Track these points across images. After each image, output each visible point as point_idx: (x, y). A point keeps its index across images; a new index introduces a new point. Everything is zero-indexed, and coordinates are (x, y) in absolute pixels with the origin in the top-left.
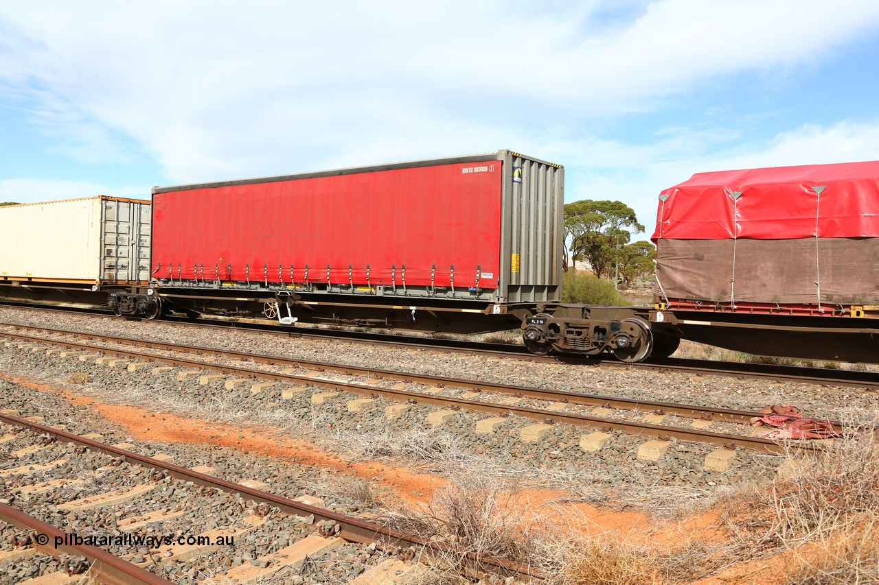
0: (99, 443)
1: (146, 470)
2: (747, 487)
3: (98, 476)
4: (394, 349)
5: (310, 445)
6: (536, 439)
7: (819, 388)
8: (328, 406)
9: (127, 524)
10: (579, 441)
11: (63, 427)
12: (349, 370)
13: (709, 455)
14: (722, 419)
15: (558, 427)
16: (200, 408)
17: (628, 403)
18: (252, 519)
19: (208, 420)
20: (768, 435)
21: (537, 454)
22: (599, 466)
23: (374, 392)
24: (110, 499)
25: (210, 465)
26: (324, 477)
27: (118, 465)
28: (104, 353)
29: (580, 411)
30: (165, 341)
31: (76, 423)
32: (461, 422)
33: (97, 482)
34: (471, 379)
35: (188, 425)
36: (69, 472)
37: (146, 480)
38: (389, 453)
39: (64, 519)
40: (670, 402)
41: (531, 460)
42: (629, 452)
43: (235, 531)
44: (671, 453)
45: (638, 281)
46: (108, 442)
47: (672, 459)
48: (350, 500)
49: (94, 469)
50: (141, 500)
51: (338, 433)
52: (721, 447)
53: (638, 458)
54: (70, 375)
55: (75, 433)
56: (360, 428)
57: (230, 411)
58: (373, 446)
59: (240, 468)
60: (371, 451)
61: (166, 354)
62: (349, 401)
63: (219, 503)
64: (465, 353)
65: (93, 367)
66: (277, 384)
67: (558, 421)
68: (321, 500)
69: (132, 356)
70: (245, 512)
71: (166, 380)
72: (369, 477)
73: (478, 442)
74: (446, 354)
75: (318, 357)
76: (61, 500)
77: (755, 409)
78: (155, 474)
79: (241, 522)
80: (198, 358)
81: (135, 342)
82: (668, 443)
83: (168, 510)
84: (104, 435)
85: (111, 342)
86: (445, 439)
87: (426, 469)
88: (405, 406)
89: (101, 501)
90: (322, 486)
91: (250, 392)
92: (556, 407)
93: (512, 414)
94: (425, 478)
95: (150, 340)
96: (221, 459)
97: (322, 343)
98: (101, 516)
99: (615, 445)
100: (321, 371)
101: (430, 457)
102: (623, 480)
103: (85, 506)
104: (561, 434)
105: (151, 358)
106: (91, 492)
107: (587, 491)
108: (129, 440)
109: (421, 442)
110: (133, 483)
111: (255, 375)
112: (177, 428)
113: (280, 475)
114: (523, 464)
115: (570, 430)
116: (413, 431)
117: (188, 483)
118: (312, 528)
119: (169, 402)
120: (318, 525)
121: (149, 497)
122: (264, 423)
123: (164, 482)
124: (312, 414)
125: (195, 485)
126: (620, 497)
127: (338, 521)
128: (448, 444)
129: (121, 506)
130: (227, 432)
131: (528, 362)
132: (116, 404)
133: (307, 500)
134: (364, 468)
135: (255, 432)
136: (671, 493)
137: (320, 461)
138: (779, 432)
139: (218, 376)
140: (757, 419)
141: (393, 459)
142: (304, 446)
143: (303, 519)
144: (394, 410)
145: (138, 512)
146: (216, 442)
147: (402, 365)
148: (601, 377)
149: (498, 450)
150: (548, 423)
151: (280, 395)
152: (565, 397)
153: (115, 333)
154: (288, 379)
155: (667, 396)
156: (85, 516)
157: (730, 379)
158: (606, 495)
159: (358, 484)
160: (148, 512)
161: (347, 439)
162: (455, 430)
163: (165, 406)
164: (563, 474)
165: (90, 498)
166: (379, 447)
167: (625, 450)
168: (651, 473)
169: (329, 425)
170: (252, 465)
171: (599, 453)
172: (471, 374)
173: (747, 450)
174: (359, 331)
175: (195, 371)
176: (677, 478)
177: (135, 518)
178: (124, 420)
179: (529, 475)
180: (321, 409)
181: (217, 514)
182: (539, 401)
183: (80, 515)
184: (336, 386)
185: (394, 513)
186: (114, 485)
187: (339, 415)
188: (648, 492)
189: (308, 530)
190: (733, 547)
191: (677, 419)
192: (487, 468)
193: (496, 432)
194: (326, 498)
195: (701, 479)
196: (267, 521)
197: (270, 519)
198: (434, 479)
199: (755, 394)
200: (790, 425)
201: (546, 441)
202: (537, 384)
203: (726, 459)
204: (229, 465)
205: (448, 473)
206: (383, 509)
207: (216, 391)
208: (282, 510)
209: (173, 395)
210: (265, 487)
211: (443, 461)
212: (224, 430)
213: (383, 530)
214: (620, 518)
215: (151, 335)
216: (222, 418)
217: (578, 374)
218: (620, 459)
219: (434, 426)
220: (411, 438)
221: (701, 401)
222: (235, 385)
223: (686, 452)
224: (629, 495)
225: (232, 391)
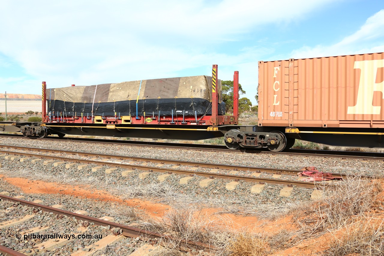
0: (7, 196)
1: (30, 208)
2: (299, 204)
3: (7, 212)
4: (141, 147)
5: (105, 192)
6: (206, 185)
7: (323, 159)
8: (113, 173)
10: (225, 186)
12: (121, 157)
13: (282, 190)
14: (285, 174)
15: (216, 180)
16: (54, 177)
17: (245, 168)
18: (82, 230)
19: (58, 182)
20: (305, 180)
21: (207, 192)
22: (235, 197)
23: (133, 167)
24: (13, 223)
25: (60, 204)
26: (113, 207)
27: (16, 206)
28: (8, 154)
29: (224, 172)
30: (37, 147)
32: (173, 179)
33: (6, 215)
34: (176, 160)
35: (49, 185)
37: (30, 213)
38: (141, 195)
40: (263, 167)
41: (205, 195)
42: (247, 190)
44: (265, 190)
45: (243, 115)
46: (11, 195)
47: (266, 192)
48: (125, 217)
49: (5, 209)
50: (28, 222)
51: (118, 186)
52: (287, 185)
53: (251, 192)
56: (128, 184)
57: (68, 178)
58: (134, 191)
59: (74, 205)
60: (134, 194)
61: (38, 153)
62: (123, 172)
63: (65, 222)
64: (172, 148)
65: (3, 160)
66: (89, 165)
67: (216, 177)
68: (112, 218)
69: (22, 155)
70: (78, 226)
71: (38, 165)
72: (133, 206)
73: (181, 188)
74: (164, 149)
75: (107, 152)
77: (298, 169)
78: (34, 210)
79: (76, 230)
80: (52, 154)
81: (23, 148)
82: (264, 185)
83: (42, 226)
84: (10, 192)
85: (12, 149)
86: (166, 187)
87: (158, 201)
88: (148, 173)
89: (9, 224)
90: (112, 211)
91: (77, 169)
92: (214, 171)
93: (195, 175)
94: (158, 205)
95: (30, 147)
96: (65, 201)
97: (108, 146)
98: (9, 231)
99: (241, 187)
100: (109, 158)
101: (160, 196)
102: (245, 202)
103: (1, 227)
104: (217, 183)
105: (31, 155)
106: (4, 220)
107: (230, 208)
108: (22, 194)
109: (156, 189)
110: (24, 215)
111: (79, 161)
112: (44, 187)
113: (93, 207)
114: (201, 197)
115: (221, 181)
116: (152, 184)
117: (50, 213)
118: (109, 232)
119: (40, 175)
120: (112, 230)
121: (32, 221)
122: (84, 183)
123: (39, 213)
124: (106, 178)
125: (54, 214)
126: (244, 210)
127: (121, 228)
128: (168, 189)
129: (19, 225)
130: (68, 188)
131: (200, 151)
132: (15, 177)
133: (106, 219)
134: (131, 202)
135: (80, 187)
136: (267, 207)
137: (111, 199)
138: (309, 179)
139: (62, 162)
140: (300, 173)
141: (143, 197)
142: (103, 193)
143: (105, 227)
144: (143, 175)
145: (27, 228)
146: (63, 193)
147: (145, 155)
148: (232, 157)
149: (190, 191)
150: (211, 178)
151: (91, 170)
152: (217, 166)
153: (13, 144)
154: (94, 163)
155: (261, 165)
156: (1, 232)
157: (286, 156)
158: (239, 209)
159: (129, 209)
160: (32, 228)
161: (123, 189)
162: (170, 183)
163: (38, 177)
164: (219, 201)
165: (4, 223)
166: (137, 192)
167: (245, 189)
168: (257, 199)
169: (114, 183)
170: (80, 203)
171: (234, 191)
172: (176, 158)
173: (297, 187)
175: (51, 161)
176: (269, 200)
177: (26, 231)
178: (19, 185)
179: (204, 202)
180: (110, 176)
181: (65, 227)
182: (206, 168)
184: (116, 165)
185: (147, 223)
186: (15, 216)
187: (118, 178)
188: (257, 207)
189: (108, 233)
190: (300, 232)
191: (266, 175)
192: (185, 199)
193: (188, 183)
194: (115, 217)
195: (279, 200)
196: (88, 229)
197: (90, 228)
198: (162, 206)
199: (297, 162)
200: (314, 175)
201: (211, 186)
202: (205, 161)
203: (289, 191)
204: (69, 203)
205: (169, 202)
206: (141, 221)
207: (61, 169)
208: (95, 224)
209: (42, 172)
210: (86, 213)
211: (166, 197)
212: (66, 187)
213: (143, 231)
214: (246, 219)
215: (30, 145)
216: (65, 181)
217: (222, 156)
218: (244, 193)
219: (161, 181)
220: (151, 187)
221: (276, 166)
222: (70, 166)
223: (272, 189)
224: (248, 209)
225: (69, 169)
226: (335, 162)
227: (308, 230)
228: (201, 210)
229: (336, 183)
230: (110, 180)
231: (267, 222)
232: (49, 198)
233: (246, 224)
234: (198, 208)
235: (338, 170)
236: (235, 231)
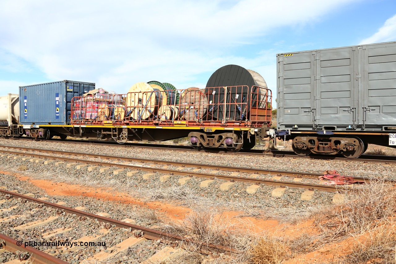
0: (32, 198)
1: (54, 209)
2: (320, 208)
3: (32, 213)
4: (161, 151)
5: (127, 195)
6: (227, 189)
7: (345, 162)
8: (134, 177)
9: (46, 235)
10: (246, 189)
11: (16, 191)
12: (143, 161)
13: (303, 193)
14: (306, 177)
15: (236, 183)
16: (77, 180)
17: (266, 171)
18: (103, 231)
19: (81, 185)
20: (326, 184)
21: (228, 196)
22: (255, 200)
23: (154, 170)
24: (38, 223)
25: (83, 206)
26: (135, 209)
27: (41, 208)
28: (33, 157)
29: (245, 176)
30: (60, 150)
31: (22, 189)
32: (193, 182)
33: (32, 216)
34: (196, 163)
35: (72, 188)
36: (19, 212)
37: (54, 214)
38: (162, 197)
39: (17, 234)
40: (284, 171)
42: (268, 193)
43: (96, 236)
44: (286, 193)
46: (36, 197)
47: (287, 196)
48: (147, 220)
49: (31, 210)
50: (52, 224)
51: (139, 189)
52: (308, 189)
53: (272, 196)
54: (19, 167)
55: (21, 193)
56: (149, 187)
57: (91, 180)
58: (156, 194)
59: (97, 207)
60: (155, 197)
61: (61, 156)
62: (144, 175)
63: (88, 223)
64: (193, 151)
65: (28, 163)
66: (111, 168)
67: (236, 180)
68: (134, 221)
69: (46, 157)
70: (100, 227)
71: (62, 168)
72: (154, 208)
73: (202, 191)
74: (184, 152)
75: (128, 155)
76: (16, 225)
77: (320, 172)
78: (58, 211)
79: (99, 232)
80: (75, 157)
81: (47, 151)
82: (285, 189)
83: (65, 228)
84: (35, 194)
85: (36, 152)
86: (187, 190)
87: (179, 204)
88: (169, 176)
89: (34, 225)
90: (134, 214)
91: (99, 172)
92: (235, 174)
93: (216, 178)
94: (179, 208)
95: (54, 150)
96: (88, 203)
97: (130, 149)
98: (34, 231)
99: (262, 190)
100: (130, 161)
101: (181, 199)
102: (266, 206)
103: (27, 228)
104: (238, 186)
105: (54, 158)
106: (29, 221)
107: (251, 211)
108: (46, 195)
109: (176, 192)
110: (49, 216)
111: (101, 164)
112: (67, 190)
113: (114, 209)
114: (222, 201)
115: (242, 184)
116: (172, 187)
117: (73, 215)
118: (131, 234)
119: (63, 177)
120: (133, 232)
121: (56, 222)
122: (106, 186)
123: (62, 215)
124: (127, 181)
125: (77, 216)
126: (265, 214)
127: (143, 230)
128: (188, 193)
129: (43, 227)
130: (90, 190)
131: (220, 155)
132: (39, 179)
133: (127, 221)
134: (152, 205)
135: (102, 190)
136: (288, 211)
137: (132, 202)
138: (331, 182)
139: (85, 165)
140: (321, 177)
141: (164, 200)
142: (124, 195)
143: (126, 230)
144: (164, 178)
145: (51, 229)
146: (85, 195)
147: (166, 158)
148: (253, 160)
149: (211, 194)
150: (232, 182)
151: (112, 173)
152: (238, 169)
153: (38, 147)
154: (116, 166)
155: (282, 168)
156: (27, 232)
157: (307, 160)
158: (259, 213)
159: (150, 212)
160: (56, 229)
161: (144, 192)
162: (191, 186)
163: (62, 179)
164: (240, 204)
165: (29, 223)
166: (158, 195)
167: (266, 193)
168: (278, 202)
169: (135, 186)
170: (102, 205)
171: (255, 194)
172: (196, 161)
173: (319, 191)
175: (74, 163)
176: (290, 204)
177: (50, 232)
178: (43, 187)
179: (225, 205)
180: (131, 178)
181: (87, 229)
182: (227, 172)
183: (25, 232)
184: (138, 168)
185: (168, 226)
186: (40, 217)
187: (139, 181)
188: (278, 210)
189: (129, 235)
190: (322, 236)
191: (287, 178)
192: (206, 202)
193: (209, 186)
194: (136, 220)
195: (300, 204)
196: (110, 231)
197: (112, 230)
198: (183, 209)
199: (319, 166)
200: (335, 179)
201: (231, 190)
202: (225, 164)
203: (310, 195)
204: (91, 206)
205: (189, 205)
206: (162, 224)
207: (84, 172)
208: (117, 226)
209: (65, 174)
210: (108, 215)
211: (187, 200)
212: (88, 189)
213: (163, 234)
214: (266, 223)
215: (54, 148)
216: (87, 184)
217: (243, 159)
218: (264, 197)
219: (182, 184)
220: (172, 190)
221: (297, 170)
222: (92, 169)
223: (293, 192)
224: (269, 212)
225: (91, 172)
226: (357, 165)
227: (330, 234)
228: (222, 213)
229: (358, 187)
230: (131, 182)
231: (289, 226)
233: (267, 227)
234: (218, 211)
235: (359, 174)
236: (256, 234)
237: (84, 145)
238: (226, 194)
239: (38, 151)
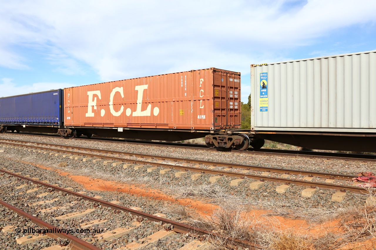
0: (71, 191)
1: (91, 202)
2: (351, 208)
3: (72, 205)
4: (194, 150)
5: (159, 191)
6: (257, 188)
8: (167, 175)
9: (84, 225)
10: (275, 189)
11: (57, 185)
12: (175, 159)
13: (334, 195)
14: (339, 179)
15: (266, 183)
16: (113, 176)
17: (297, 172)
18: (136, 223)
19: (116, 181)
20: (360, 186)
21: (257, 195)
22: (284, 200)
23: (186, 169)
24: (77, 215)
25: (118, 201)
26: (166, 205)
27: (79, 201)
28: (73, 154)
29: (275, 176)
30: (98, 148)
31: (62, 183)
32: (224, 181)
33: (71, 207)
34: (228, 163)
35: (108, 184)
36: (60, 204)
37: (91, 207)
39: (58, 223)
40: (316, 171)
41: (255, 197)
42: (298, 193)
43: (129, 228)
44: (316, 194)
46: (75, 191)
47: (317, 196)
48: (177, 215)
49: (70, 202)
50: (89, 215)
51: (171, 186)
52: (339, 191)
53: (302, 196)
54: (59, 163)
55: (62, 187)
56: (181, 184)
57: (125, 177)
58: (187, 191)
59: (130, 202)
60: (186, 194)
61: (98, 154)
62: (176, 173)
63: (122, 216)
65: (68, 160)
66: (145, 166)
67: (266, 180)
68: (164, 215)
69: (84, 155)
70: (133, 220)
71: (99, 165)
72: (185, 205)
73: (231, 190)
74: (217, 152)
75: (162, 154)
76: (57, 215)
77: (354, 174)
78: (95, 204)
79: (131, 224)
80: (112, 155)
81: (85, 149)
82: (315, 189)
83: (101, 219)
84: (74, 188)
85: (76, 149)
86: (217, 188)
87: (209, 201)
88: (200, 175)
89: (73, 216)
90: (165, 209)
91: (134, 170)
92: (265, 174)
93: (246, 177)
94: (209, 205)
95: (92, 148)
96: (122, 198)
97: (164, 148)
98: (73, 222)
99: (291, 190)
100: (163, 160)
101: (211, 196)
102: (295, 206)
103: (67, 218)
104: (267, 186)
105: (92, 156)
106: (69, 212)
107: (279, 210)
108: (84, 190)
109: (207, 190)
110: (86, 208)
111: (135, 162)
112: (104, 185)
113: (147, 204)
114: (251, 199)
115: (272, 184)
116: (204, 185)
117: (109, 208)
118: (161, 227)
119: (100, 174)
120: (164, 225)
121: (92, 214)
122: (140, 182)
123: (99, 208)
124: (160, 178)
125: (112, 209)
126: (294, 213)
127: (172, 224)
128: (218, 191)
129: (81, 218)
130: (125, 187)
131: (252, 155)
132: (78, 175)
133: (159, 215)
134: (183, 202)
135: (136, 186)
136: (317, 211)
137: (164, 198)
138: (365, 184)
139: (120, 163)
140: (355, 178)
141: (195, 197)
142: (157, 192)
143: (157, 223)
144: (195, 176)
145: (88, 220)
146: (120, 191)
147: (198, 157)
148: (284, 161)
149: (240, 193)
150: (262, 181)
151: (146, 170)
152: (269, 170)
153: (77, 145)
154: (149, 164)
155: (314, 169)
156: (67, 222)
157: (342, 161)
158: (288, 212)
159: (180, 208)
160: (93, 220)
161: (175, 189)
162: (221, 185)
163: (98, 176)
165: (69, 214)
166: (189, 192)
167: (296, 193)
168: (308, 203)
169: (168, 183)
170: (135, 200)
171: (285, 194)
172: (228, 160)
173: (351, 192)
174: (179, 143)
175: (110, 161)
176: (320, 204)
177: (87, 223)
178: (82, 182)
179: (254, 204)
180: (164, 176)
181: (121, 221)
182: (257, 172)
183: (65, 221)
184: (170, 166)
185: (196, 221)
186: (78, 209)
187: (171, 179)
188: (307, 211)
191: (319, 179)
192: (235, 201)
193: (239, 185)
194: (167, 214)
195: (330, 205)
196: (142, 224)
197: (144, 223)
198: (213, 206)
199: (354, 167)
200: (371, 181)
201: (261, 189)
202: (256, 164)
203: (341, 196)
204: (125, 200)
205: (219, 203)
206: (191, 219)
207: (119, 169)
208: (148, 219)
209: (102, 171)
210: (141, 209)
211: (217, 198)
212: (123, 185)
213: (191, 228)
214: (295, 222)
215: (92, 146)
216: (122, 180)
217: (274, 159)
218: (294, 197)
219: (212, 183)
220: (203, 188)
221: (329, 171)
222: (127, 166)
223: (323, 193)
224: (298, 212)
225: (126, 169)
232: (108, 194)
233: (295, 226)
237: (120, 144)
238: (256, 193)
239: (78, 149)
